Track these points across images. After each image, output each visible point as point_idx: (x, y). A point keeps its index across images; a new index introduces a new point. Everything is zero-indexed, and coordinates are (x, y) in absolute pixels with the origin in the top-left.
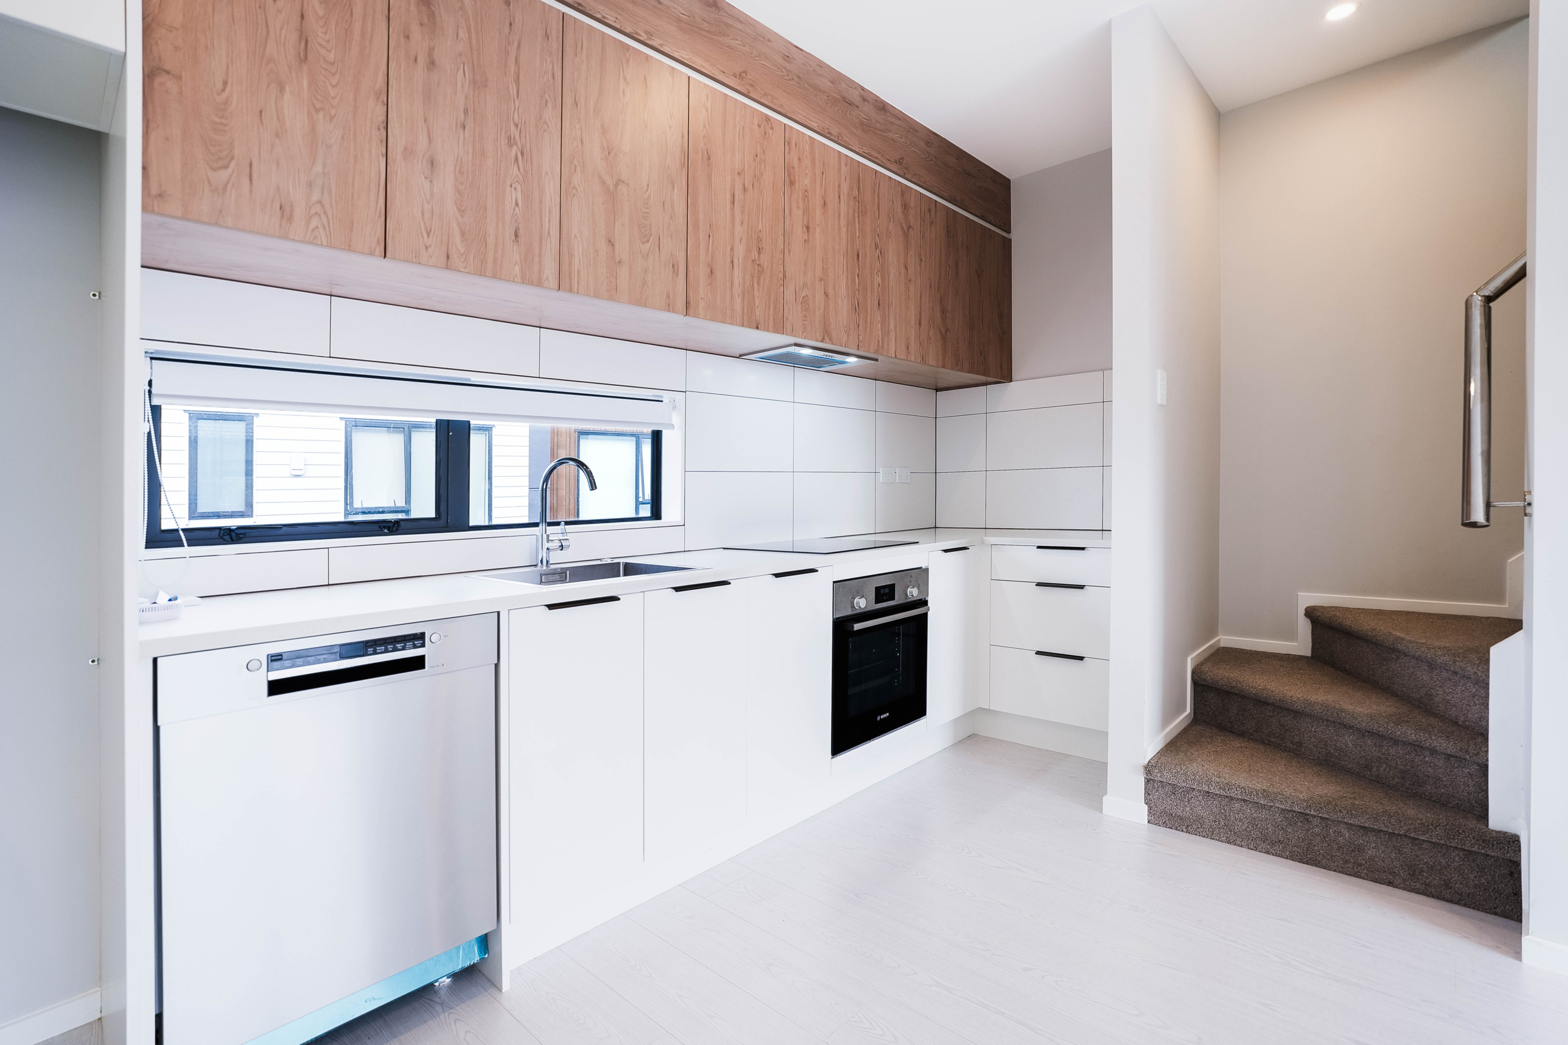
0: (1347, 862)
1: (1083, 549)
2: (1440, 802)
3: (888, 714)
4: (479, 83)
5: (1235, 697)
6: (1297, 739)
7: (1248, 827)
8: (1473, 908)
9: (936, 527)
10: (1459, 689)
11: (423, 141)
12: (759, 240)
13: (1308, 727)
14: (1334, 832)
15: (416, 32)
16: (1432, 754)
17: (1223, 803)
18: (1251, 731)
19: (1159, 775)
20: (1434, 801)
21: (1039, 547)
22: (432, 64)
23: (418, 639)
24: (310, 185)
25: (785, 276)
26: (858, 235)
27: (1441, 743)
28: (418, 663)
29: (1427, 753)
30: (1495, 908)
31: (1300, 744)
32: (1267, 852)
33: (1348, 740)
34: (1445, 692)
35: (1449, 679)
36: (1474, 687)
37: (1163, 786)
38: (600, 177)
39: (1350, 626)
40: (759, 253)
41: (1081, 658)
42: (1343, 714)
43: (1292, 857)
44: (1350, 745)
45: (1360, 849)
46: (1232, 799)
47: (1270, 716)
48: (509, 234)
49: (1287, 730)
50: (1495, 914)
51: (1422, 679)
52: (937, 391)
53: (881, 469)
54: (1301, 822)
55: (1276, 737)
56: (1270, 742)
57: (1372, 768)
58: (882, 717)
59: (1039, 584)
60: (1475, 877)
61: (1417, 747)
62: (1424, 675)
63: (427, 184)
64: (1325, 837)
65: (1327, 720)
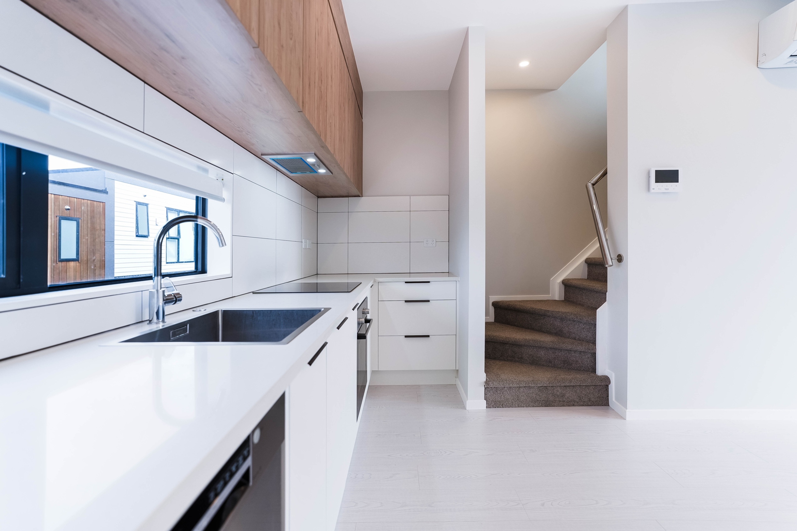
0: (560, 401)
1: (429, 282)
2: (579, 370)
5: (491, 343)
6: (520, 356)
7: (526, 398)
8: (597, 406)
9: (317, 274)
10: (576, 327)
13: (525, 351)
14: (556, 391)
16: (575, 353)
17: (516, 390)
18: (499, 357)
19: (492, 385)
20: (576, 370)
21: (406, 282)
25: (327, 105)
27: (580, 348)
29: (573, 352)
30: (602, 404)
31: (522, 358)
32: (533, 406)
33: (542, 353)
34: (569, 328)
35: (571, 324)
36: (584, 325)
37: (492, 389)
39: (520, 308)
41: (428, 336)
42: (542, 343)
43: (542, 406)
44: (543, 355)
45: (563, 396)
46: (520, 387)
47: (508, 349)
49: (516, 353)
50: (603, 405)
51: (557, 325)
52: (318, 198)
53: (303, 240)
54: (545, 390)
55: (511, 357)
56: (508, 359)
57: (552, 362)
59: (406, 301)
60: (597, 394)
61: (570, 351)
62: (558, 323)
64: (553, 394)
65: (533, 347)
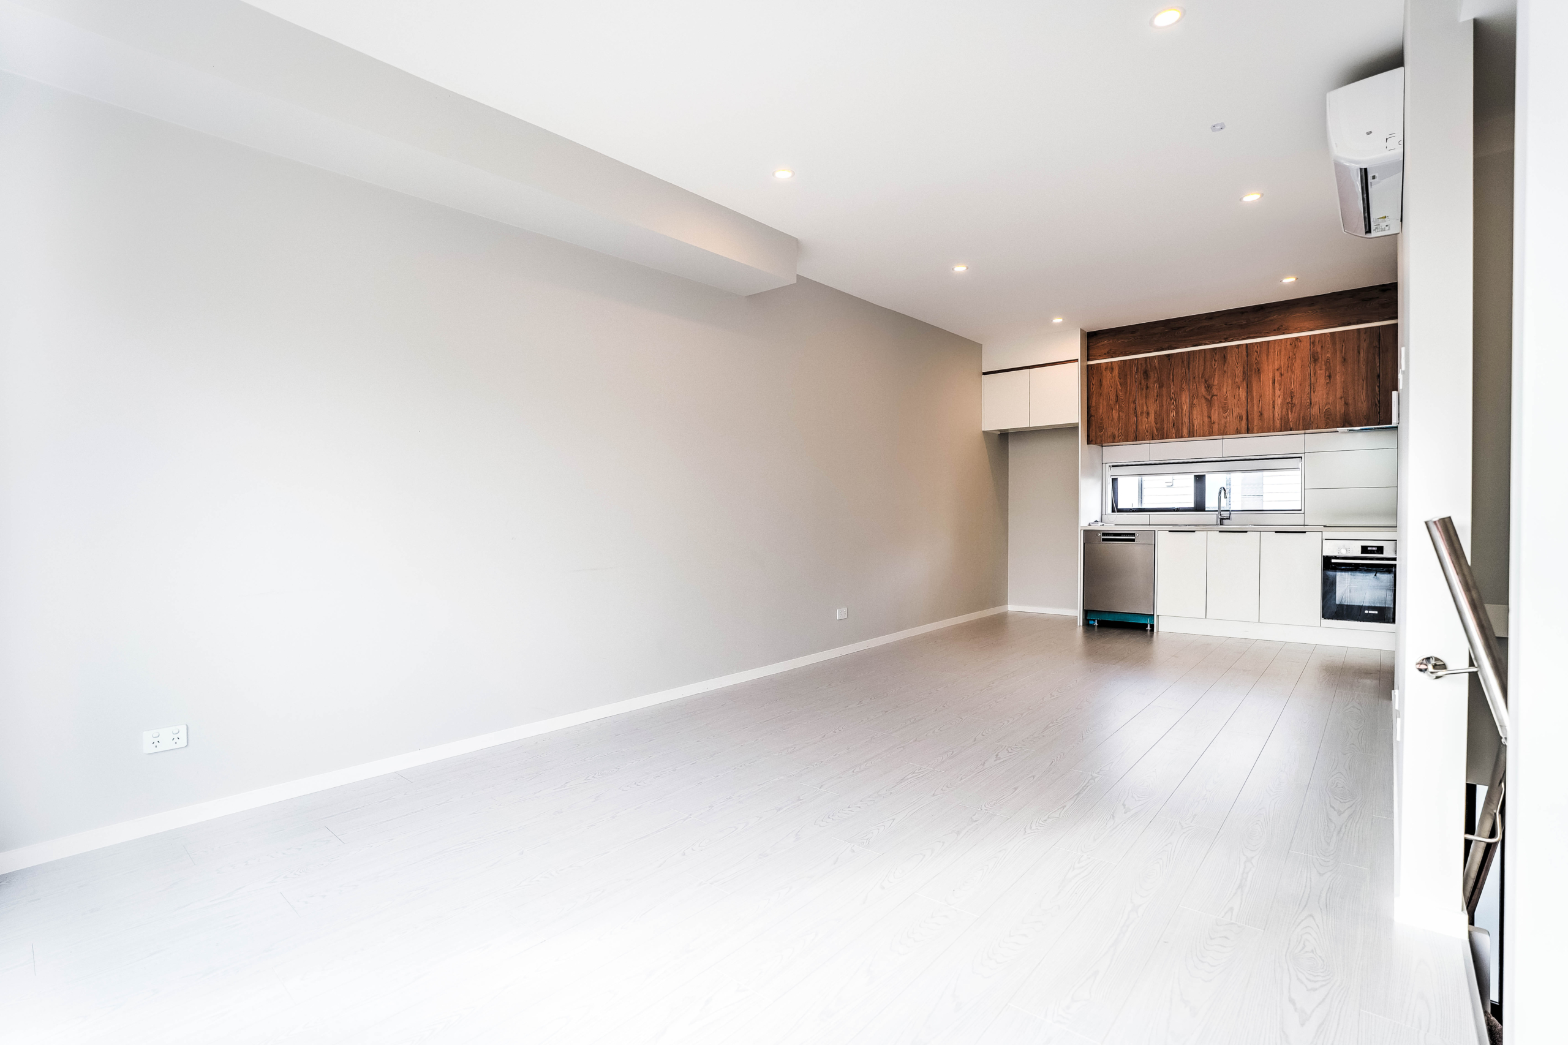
3: (1376, 612)
4: (1161, 387)
11: (1145, 408)
12: (1292, 393)
15: (1143, 381)
22: (1147, 388)
23: (1133, 535)
24: (1119, 429)
25: (1311, 403)
26: (1378, 365)
28: (1133, 540)
38: (1204, 397)
40: (1292, 398)
48: (1171, 425)
58: (1370, 612)
63: (1147, 420)
